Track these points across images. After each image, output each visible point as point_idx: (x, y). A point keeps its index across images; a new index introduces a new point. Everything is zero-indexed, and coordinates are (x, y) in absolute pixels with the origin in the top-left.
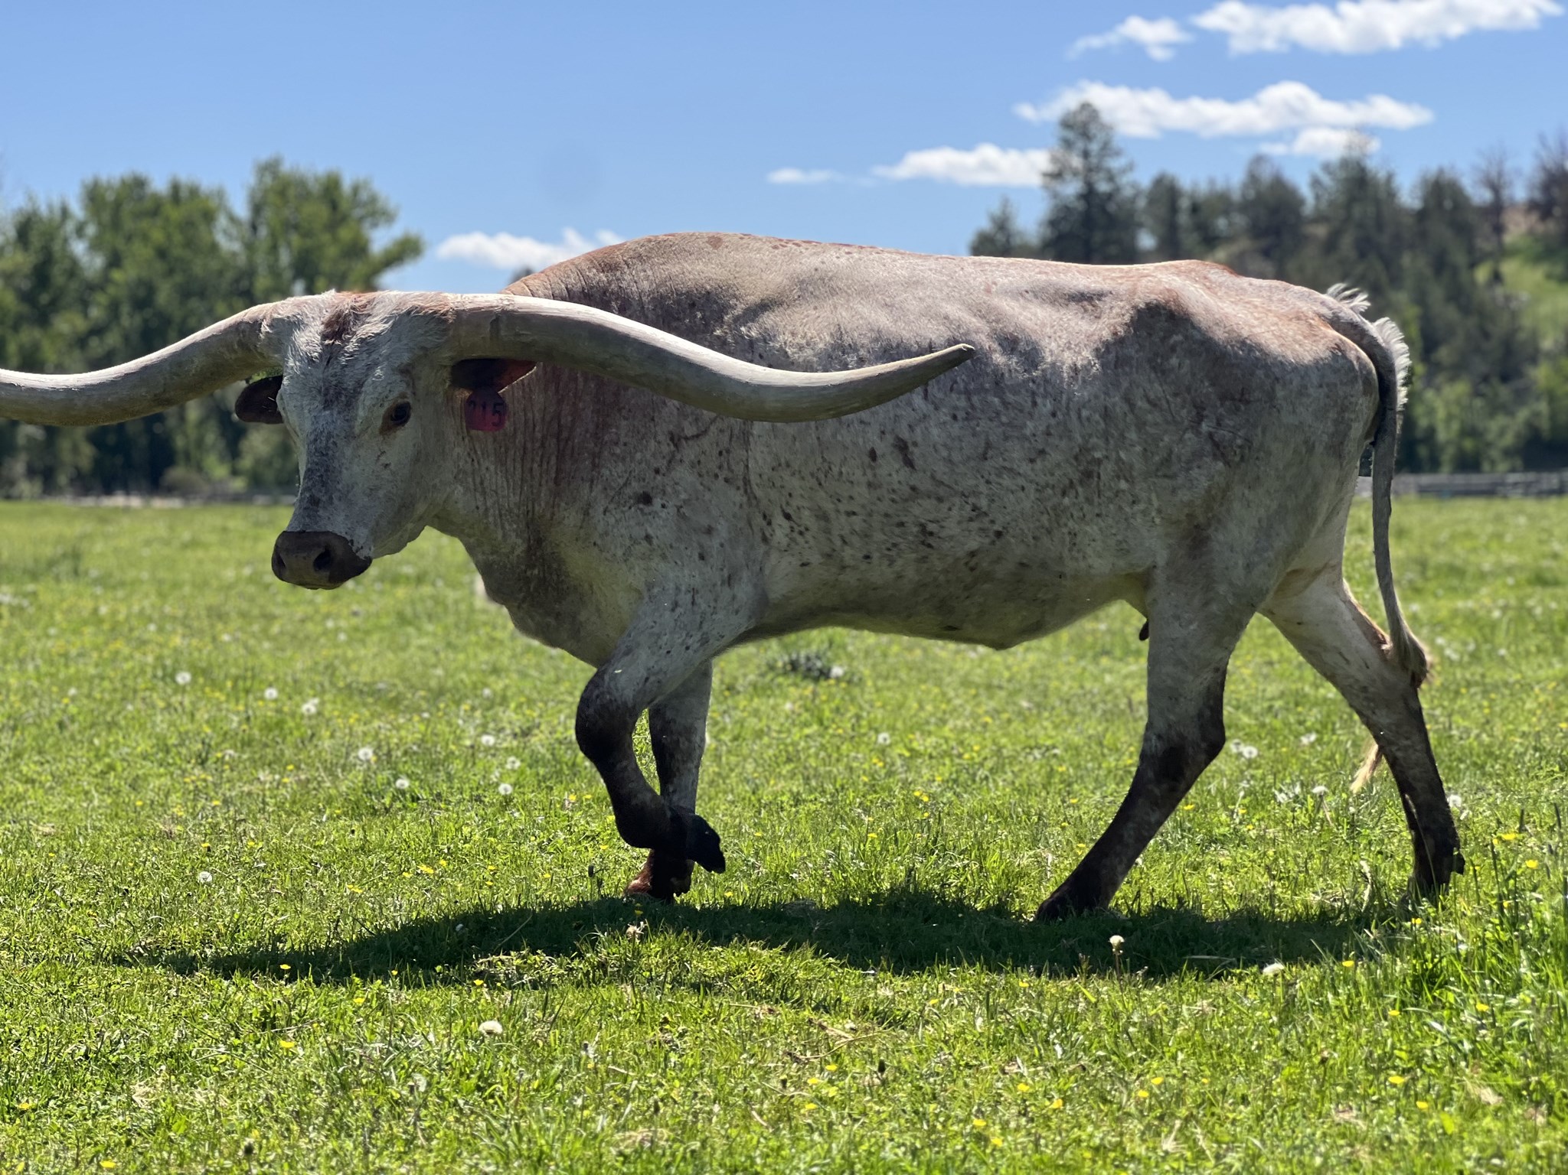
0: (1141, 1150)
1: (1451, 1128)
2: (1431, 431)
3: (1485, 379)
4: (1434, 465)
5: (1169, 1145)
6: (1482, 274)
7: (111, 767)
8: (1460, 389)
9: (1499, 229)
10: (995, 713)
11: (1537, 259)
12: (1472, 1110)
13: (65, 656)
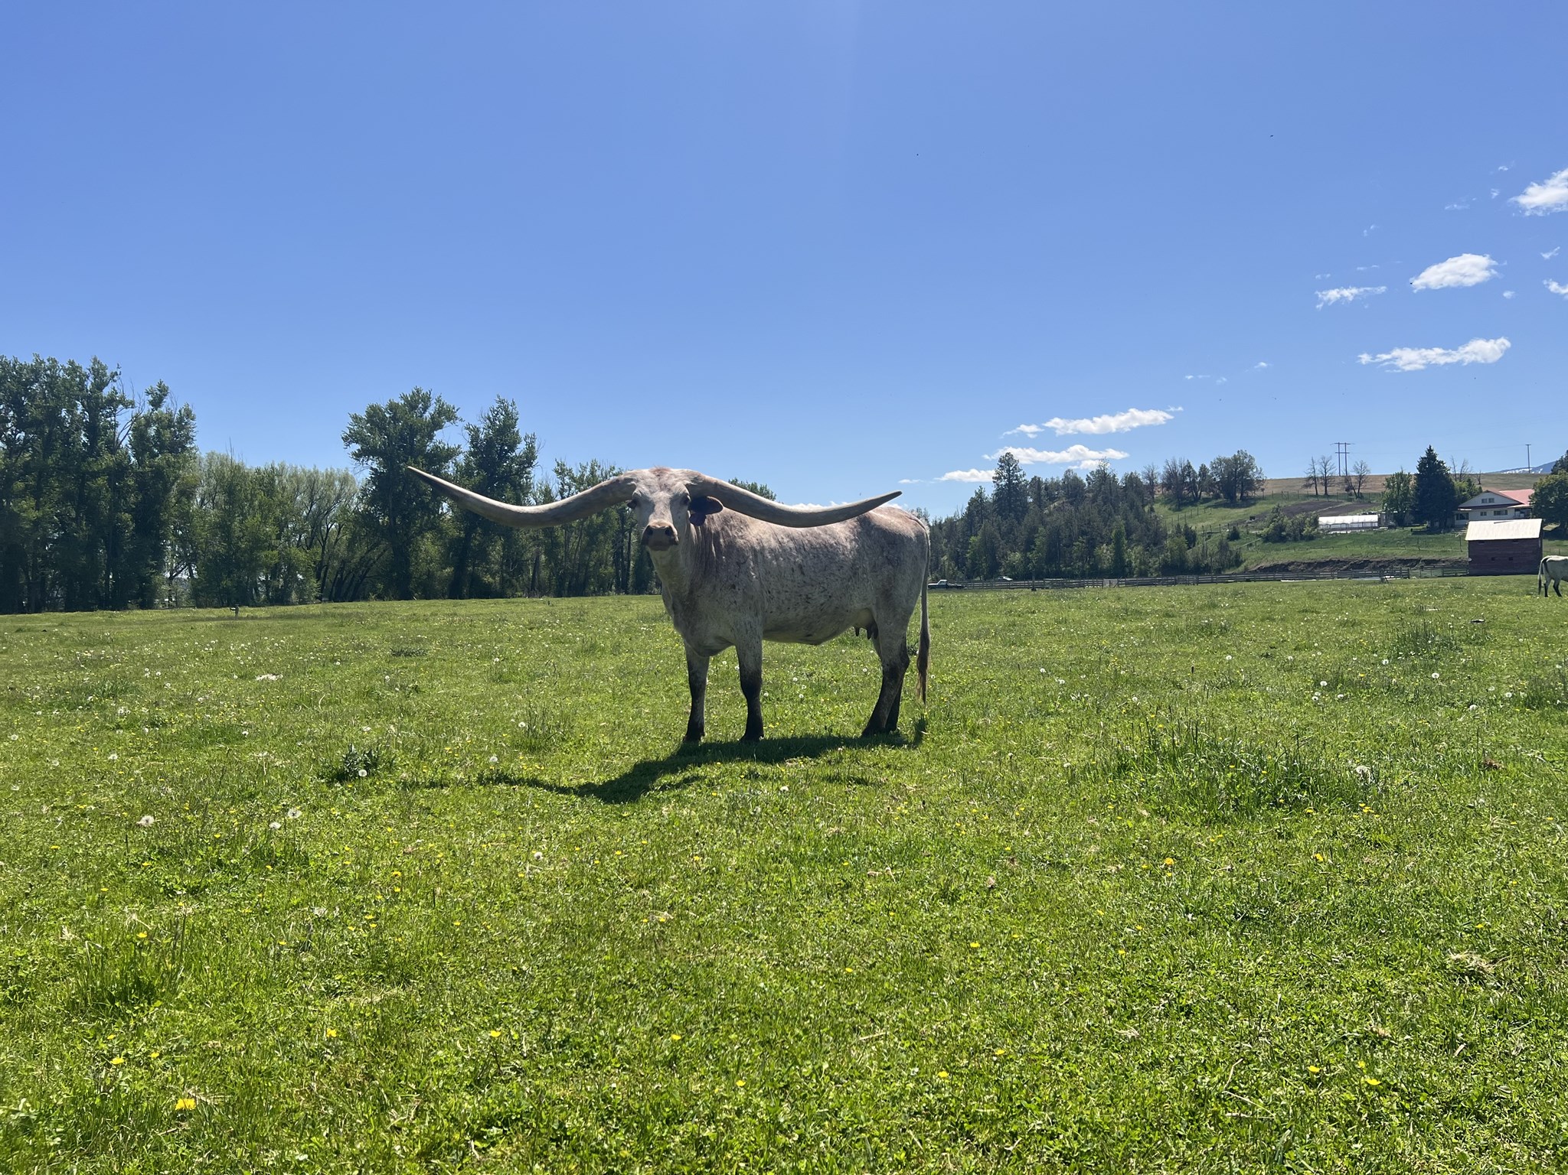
0: (1016, 835)
1: (1131, 826)
2: (1130, 562)
3: (1149, 545)
4: (1131, 574)
5: (1026, 833)
6: (1147, 509)
8: (1140, 548)
9: (1152, 493)
10: (972, 667)
11: (1166, 503)
12: (1139, 818)
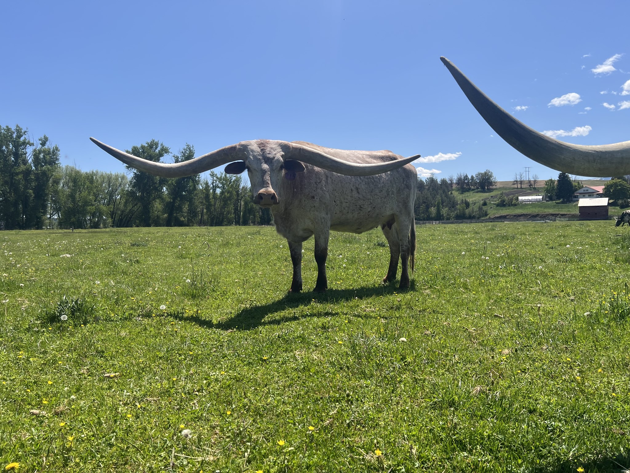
2: (443, 214)
3: (450, 207)
4: (443, 219)
6: (449, 193)
7: (270, 262)
8: (447, 209)
9: (452, 187)
11: (457, 191)
13: (259, 244)
